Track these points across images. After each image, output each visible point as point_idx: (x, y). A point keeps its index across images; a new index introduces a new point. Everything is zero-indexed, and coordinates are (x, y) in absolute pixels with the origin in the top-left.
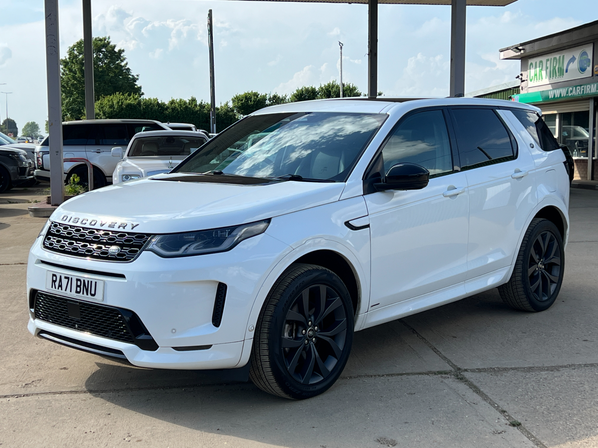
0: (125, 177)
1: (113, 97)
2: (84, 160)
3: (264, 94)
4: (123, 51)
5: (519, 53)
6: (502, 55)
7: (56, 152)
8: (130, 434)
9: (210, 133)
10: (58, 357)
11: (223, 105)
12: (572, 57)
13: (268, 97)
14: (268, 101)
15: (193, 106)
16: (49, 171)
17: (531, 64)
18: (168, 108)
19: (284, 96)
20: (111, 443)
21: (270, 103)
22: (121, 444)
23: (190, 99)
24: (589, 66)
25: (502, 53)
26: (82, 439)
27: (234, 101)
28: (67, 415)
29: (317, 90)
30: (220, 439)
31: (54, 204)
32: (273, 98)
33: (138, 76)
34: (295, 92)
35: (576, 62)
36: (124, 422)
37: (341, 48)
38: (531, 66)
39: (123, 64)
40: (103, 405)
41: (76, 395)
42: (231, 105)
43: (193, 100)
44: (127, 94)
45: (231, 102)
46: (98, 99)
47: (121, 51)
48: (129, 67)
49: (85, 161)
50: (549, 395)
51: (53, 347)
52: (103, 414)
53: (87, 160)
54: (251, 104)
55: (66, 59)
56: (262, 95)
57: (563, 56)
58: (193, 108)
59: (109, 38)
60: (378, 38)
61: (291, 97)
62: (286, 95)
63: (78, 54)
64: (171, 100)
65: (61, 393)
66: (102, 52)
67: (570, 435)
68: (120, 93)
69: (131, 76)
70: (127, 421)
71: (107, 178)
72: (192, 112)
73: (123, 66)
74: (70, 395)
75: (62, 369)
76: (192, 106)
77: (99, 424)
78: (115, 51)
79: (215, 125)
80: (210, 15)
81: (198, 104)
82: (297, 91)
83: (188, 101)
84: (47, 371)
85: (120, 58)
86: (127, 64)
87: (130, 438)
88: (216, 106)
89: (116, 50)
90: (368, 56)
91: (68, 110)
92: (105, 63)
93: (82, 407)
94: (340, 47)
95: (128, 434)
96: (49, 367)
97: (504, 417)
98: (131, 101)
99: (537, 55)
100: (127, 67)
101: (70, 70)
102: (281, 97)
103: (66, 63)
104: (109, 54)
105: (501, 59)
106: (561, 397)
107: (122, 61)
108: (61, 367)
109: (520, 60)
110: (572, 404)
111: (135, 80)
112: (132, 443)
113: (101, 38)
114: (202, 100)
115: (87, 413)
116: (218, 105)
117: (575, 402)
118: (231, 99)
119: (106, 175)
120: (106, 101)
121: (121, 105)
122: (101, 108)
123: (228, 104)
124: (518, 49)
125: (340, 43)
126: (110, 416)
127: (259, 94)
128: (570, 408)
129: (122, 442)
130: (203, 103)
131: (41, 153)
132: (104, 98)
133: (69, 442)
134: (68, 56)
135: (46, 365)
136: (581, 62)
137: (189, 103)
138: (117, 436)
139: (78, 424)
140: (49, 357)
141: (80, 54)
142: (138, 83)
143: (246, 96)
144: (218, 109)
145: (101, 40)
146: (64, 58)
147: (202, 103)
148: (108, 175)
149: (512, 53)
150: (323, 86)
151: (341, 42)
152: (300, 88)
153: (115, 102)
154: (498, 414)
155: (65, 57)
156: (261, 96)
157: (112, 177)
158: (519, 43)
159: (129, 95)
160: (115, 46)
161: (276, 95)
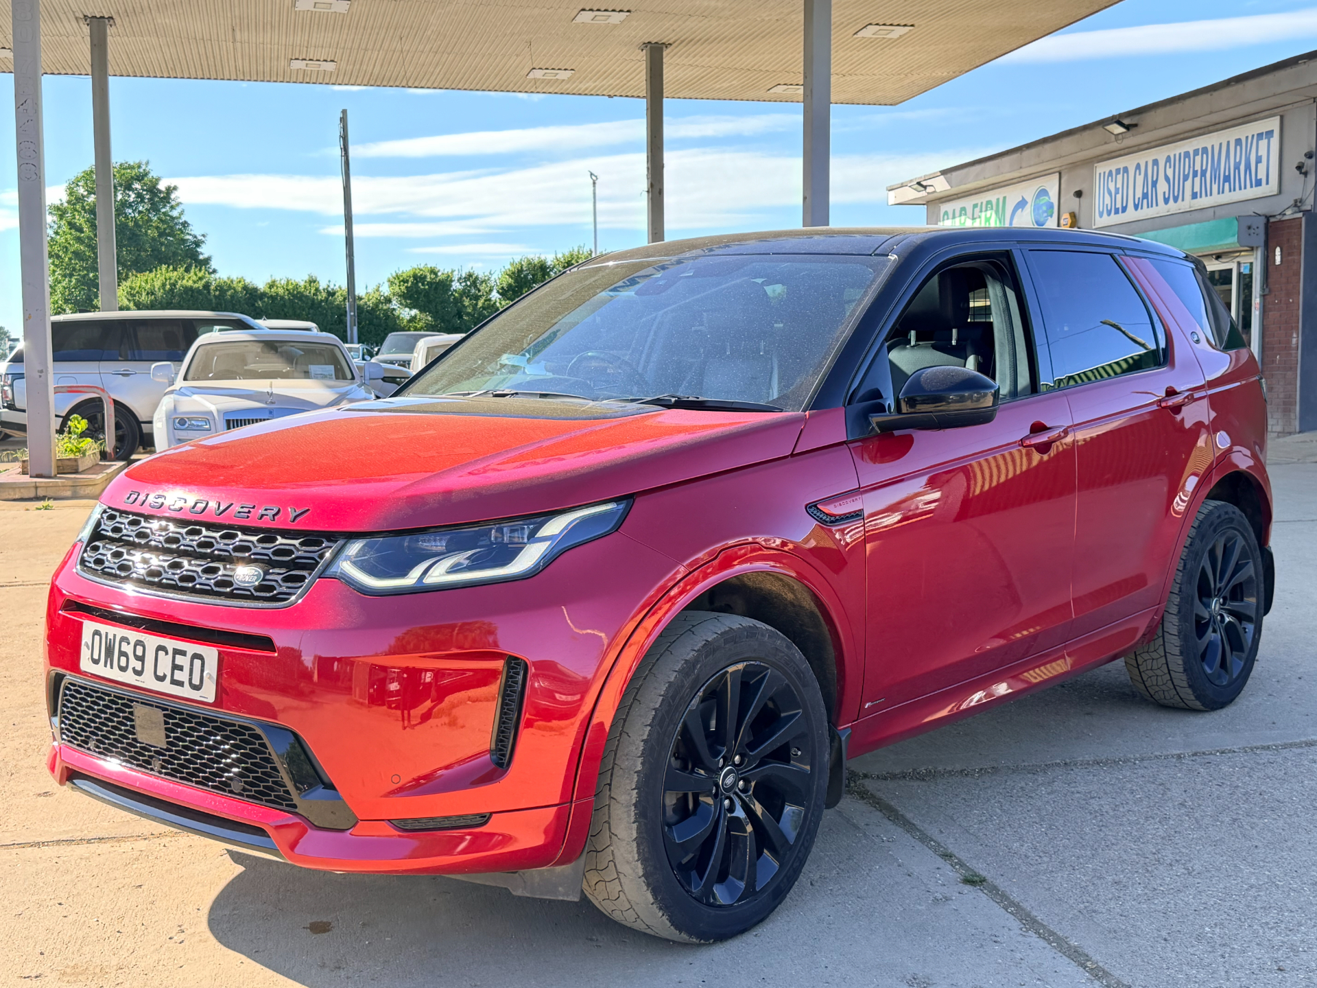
0: (179, 423)
1: (156, 275)
2: (95, 390)
3: (448, 270)
4: (175, 188)
5: (923, 194)
6: (892, 198)
7: (39, 371)
8: (182, 928)
9: (347, 343)
10: (33, 771)
11: (370, 290)
12: (1021, 199)
13: (456, 278)
14: (458, 284)
15: (313, 291)
16: (24, 411)
17: (946, 213)
18: (263, 295)
19: (487, 273)
20: (141, 949)
21: (460, 287)
22: (164, 949)
23: (306, 278)
24: (1051, 216)
25: (892, 194)
26: (80, 942)
27: (392, 283)
28: (49, 890)
29: (549, 263)
30: (377, 931)
31: (34, 475)
32: (465, 278)
33: (203, 236)
34: (508, 267)
35: (1029, 208)
36: (171, 901)
37: (594, 183)
38: (946, 217)
39: (175, 213)
40: (126, 868)
41: (69, 848)
42: (386, 290)
43: (312, 281)
44: (182, 269)
45: (387, 284)
46: (126, 279)
47: (170, 190)
48: (187, 220)
49: (99, 391)
50: (1034, 820)
51: (22, 751)
52: (126, 887)
53: (103, 390)
54: (425, 289)
55: (62, 204)
56: (446, 272)
57: (1005, 198)
58: (314, 294)
59: (147, 163)
60: (665, 161)
61: (500, 276)
62: (490, 273)
63: (86, 193)
64: (270, 281)
65: (37, 844)
66: (133, 190)
67: (1085, 900)
68: (168, 267)
69: (190, 237)
70: (176, 900)
71: (142, 425)
72: (310, 302)
73: (177, 218)
74: (57, 848)
75: (39, 795)
76: (310, 293)
77: (117, 908)
78: (158, 190)
79: (355, 329)
80: (344, 120)
81: (321, 288)
82: (512, 264)
83: (302, 284)
84: (8, 799)
85: (169, 203)
86: (182, 213)
87: (182, 936)
88: (357, 293)
89: (162, 186)
90: (646, 194)
91: (66, 301)
92: (140, 212)
93: (82, 874)
94: (592, 181)
95: (180, 926)
96: (13, 791)
97: (950, 866)
98: (190, 280)
99: (955, 196)
100: (183, 219)
101: (72, 225)
102: (481, 276)
103: (60, 212)
104: (146, 194)
105: (890, 204)
106: (1056, 824)
107: (172, 208)
108: (39, 792)
109: (925, 206)
110: (1081, 838)
111: (198, 244)
112: (187, 947)
113: (132, 164)
114: (329, 281)
115: (91, 885)
116: (360, 291)
117: (1086, 834)
118: (386, 280)
119: (140, 420)
120: (140, 281)
121: (172, 290)
122: (131, 295)
123: (380, 289)
124: (922, 186)
125: (591, 174)
126: (141, 890)
127: (439, 271)
128: (1080, 845)
129: (166, 945)
130: (332, 286)
131: (10, 376)
132: (136, 276)
133: (52, 947)
134: (65, 198)
135: (6, 788)
136: (1037, 208)
137: (305, 287)
138: (156, 932)
139: (71, 909)
140: (13, 771)
141: (90, 193)
142: (204, 251)
143: (414, 273)
144: (360, 299)
145: (131, 168)
146: (57, 203)
147: (329, 286)
148: (145, 420)
149: (911, 194)
150: (560, 256)
151: (593, 172)
152: (517, 260)
153: (158, 284)
154: (940, 862)
155: (61, 200)
156: (443, 274)
157: (151, 422)
158: (923, 175)
159: (187, 270)
160: (158, 180)
161: (472, 271)
